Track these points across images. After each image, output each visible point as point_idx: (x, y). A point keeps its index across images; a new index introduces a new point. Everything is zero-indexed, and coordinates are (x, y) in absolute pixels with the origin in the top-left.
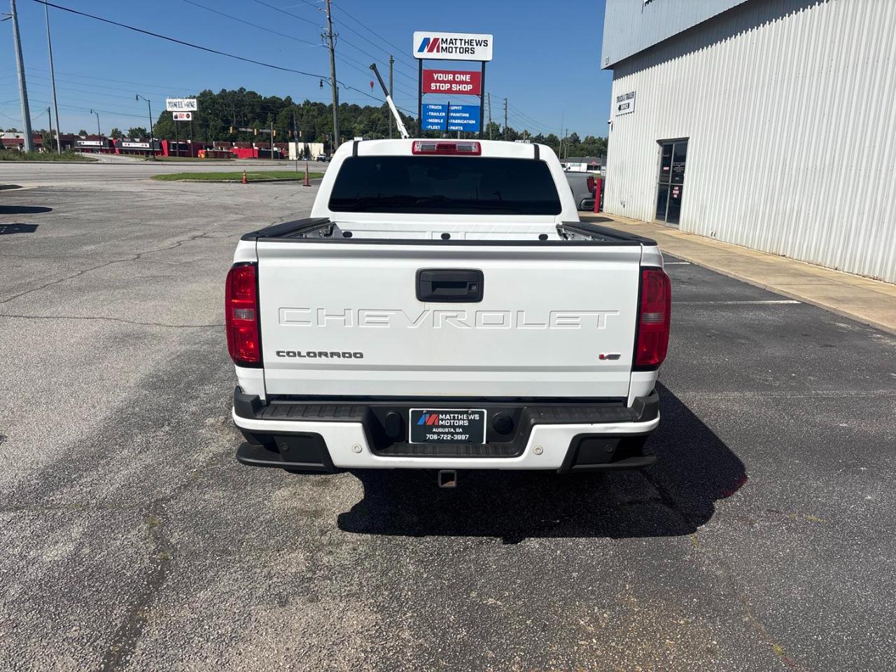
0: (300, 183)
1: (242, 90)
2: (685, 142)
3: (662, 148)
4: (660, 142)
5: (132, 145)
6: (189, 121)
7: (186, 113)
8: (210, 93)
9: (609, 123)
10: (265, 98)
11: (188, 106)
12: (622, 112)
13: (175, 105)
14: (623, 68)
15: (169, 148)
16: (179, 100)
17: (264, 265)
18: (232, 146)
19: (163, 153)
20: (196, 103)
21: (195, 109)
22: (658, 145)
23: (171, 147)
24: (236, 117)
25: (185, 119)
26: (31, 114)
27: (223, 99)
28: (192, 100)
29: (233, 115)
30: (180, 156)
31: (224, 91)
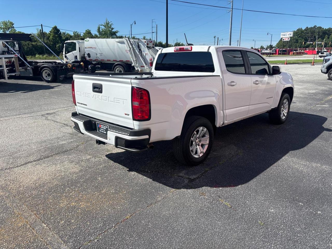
0: (310, 64)
1: (315, 26)
5: (266, 51)
6: (288, 41)
7: (287, 38)
8: (301, 29)
10: (325, 29)
11: (289, 35)
13: (284, 35)
15: (279, 52)
16: (286, 33)
18: (306, 49)
19: (276, 54)
20: (292, 34)
21: (292, 36)
23: (280, 51)
24: (311, 38)
25: (287, 40)
26: (231, 43)
27: (306, 31)
28: (291, 33)
29: (309, 37)
30: (282, 54)
31: (307, 27)
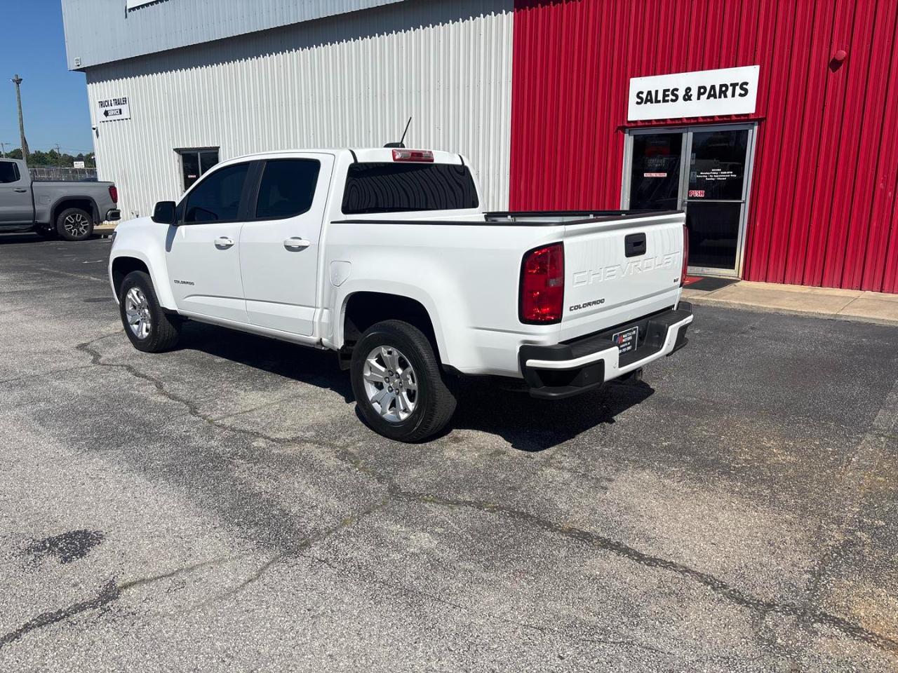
2: (216, 151)
3: (181, 157)
4: (178, 151)
9: (94, 129)
12: (109, 118)
14: (97, 73)
17: (568, 243)
22: (176, 153)
